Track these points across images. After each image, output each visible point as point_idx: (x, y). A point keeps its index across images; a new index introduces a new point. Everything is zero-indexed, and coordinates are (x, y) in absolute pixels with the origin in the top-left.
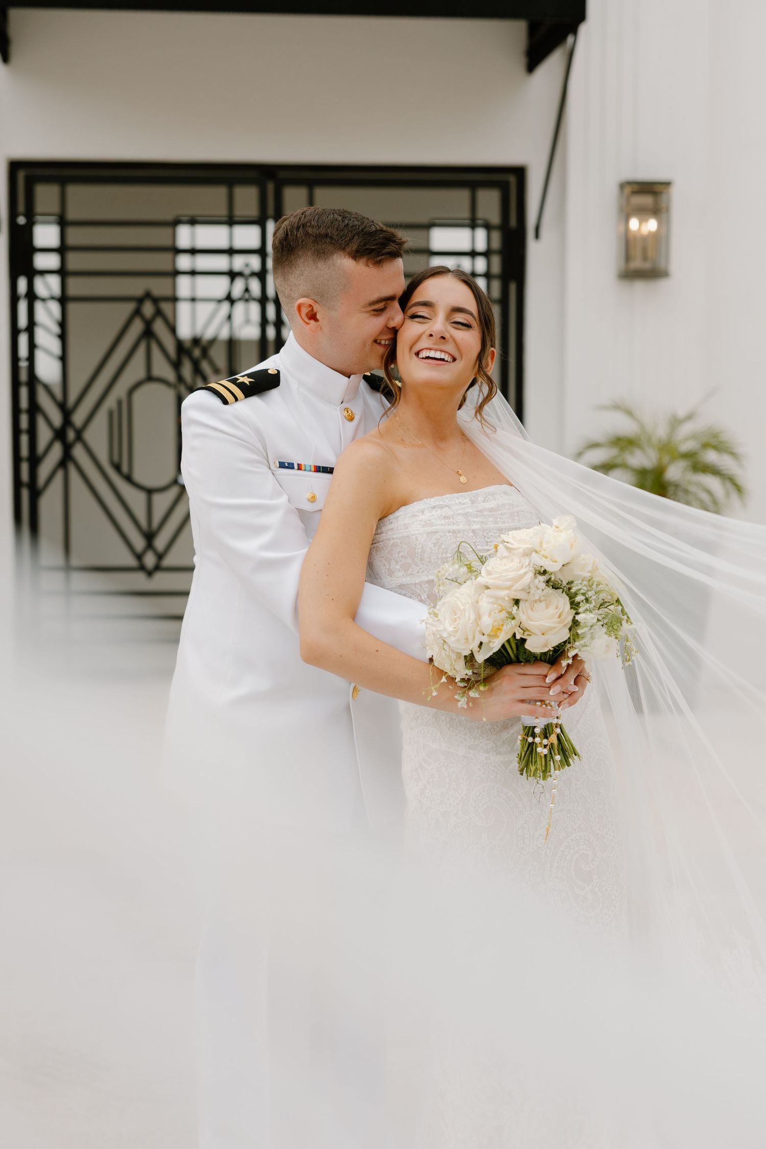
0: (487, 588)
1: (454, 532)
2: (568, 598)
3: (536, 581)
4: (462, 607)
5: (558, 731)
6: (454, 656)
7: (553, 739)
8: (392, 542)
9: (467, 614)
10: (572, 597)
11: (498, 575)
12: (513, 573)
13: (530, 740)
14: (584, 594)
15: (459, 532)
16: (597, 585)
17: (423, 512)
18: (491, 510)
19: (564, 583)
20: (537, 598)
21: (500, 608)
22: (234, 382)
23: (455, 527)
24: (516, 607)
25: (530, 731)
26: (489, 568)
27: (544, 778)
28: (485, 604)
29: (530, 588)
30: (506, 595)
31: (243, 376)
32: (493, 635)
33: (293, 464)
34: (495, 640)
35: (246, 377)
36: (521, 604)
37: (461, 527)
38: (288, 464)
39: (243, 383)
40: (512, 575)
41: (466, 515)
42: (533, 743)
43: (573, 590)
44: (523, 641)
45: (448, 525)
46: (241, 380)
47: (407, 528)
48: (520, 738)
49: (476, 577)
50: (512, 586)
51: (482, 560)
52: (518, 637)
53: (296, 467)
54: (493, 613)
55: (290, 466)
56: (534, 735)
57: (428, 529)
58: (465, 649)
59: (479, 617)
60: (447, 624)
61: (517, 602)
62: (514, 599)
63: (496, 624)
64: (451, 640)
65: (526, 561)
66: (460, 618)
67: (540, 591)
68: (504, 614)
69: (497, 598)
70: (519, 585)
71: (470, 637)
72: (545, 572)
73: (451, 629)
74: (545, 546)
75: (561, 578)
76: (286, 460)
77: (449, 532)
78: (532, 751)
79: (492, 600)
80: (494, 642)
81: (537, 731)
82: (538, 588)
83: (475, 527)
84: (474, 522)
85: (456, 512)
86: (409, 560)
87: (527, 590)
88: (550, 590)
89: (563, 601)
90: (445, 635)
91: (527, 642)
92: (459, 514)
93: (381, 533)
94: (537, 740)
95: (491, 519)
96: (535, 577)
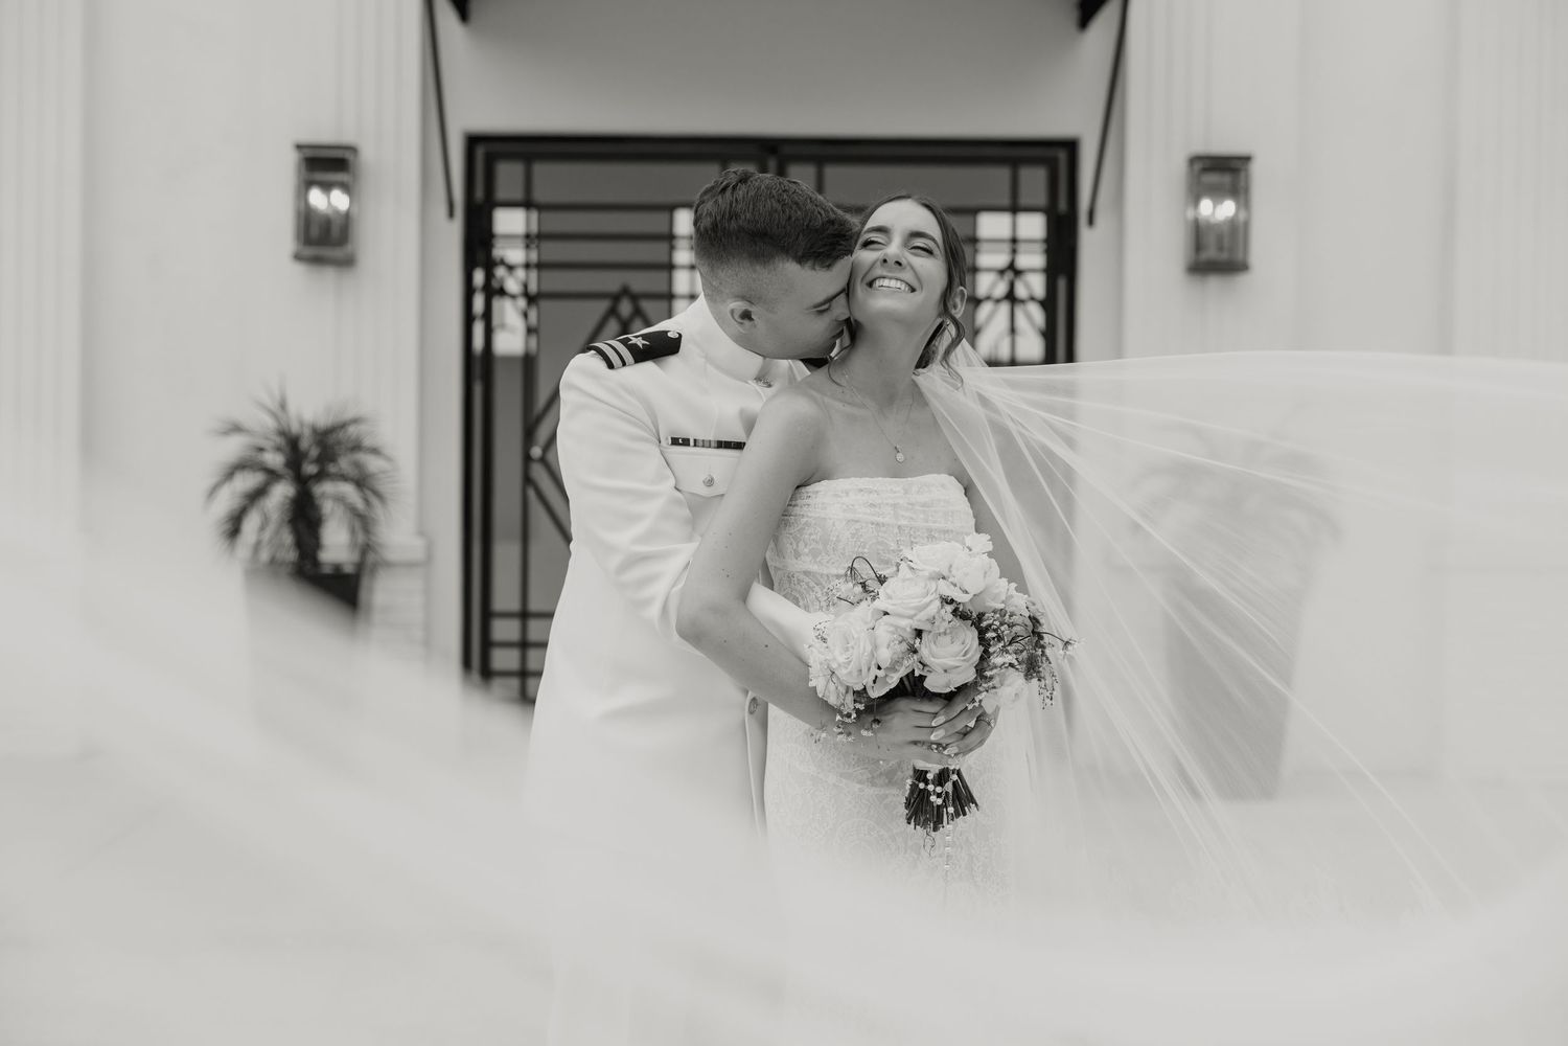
0: (886, 613)
1: (878, 524)
2: (976, 633)
3: (943, 611)
4: (856, 636)
5: (955, 777)
6: (842, 690)
7: (949, 787)
8: (805, 520)
9: (862, 644)
10: (982, 632)
11: (900, 602)
12: (917, 600)
13: (922, 786)
14: (995, 630)
15: (883, 525)
16: (1010, 616)
17: (847, 494)
18: (924, 505)
19: (974, 615)
20: (942, 630)
21: (900, 639)
22: (625, 342)
23: (880, 520)
24: (918, 640)
25: (920, 775)
26: (889, 591)
27: (935, 829)
28: (884, 631)
29: (934, 618)
30: (907, 625)
31: (636, 337)
32: (892, 668)
33: (688, 440)
34: (892, 675)
35: (640, 338)
36: (924, 635)
37: (887, 520)
38: (683, 440)
39: (636, 345)
40: (916, 602)
41: (895, 506)
42: (925, 789)
43: (984, 624)
44: (922, 678)
45: (874, 515)
46: (634, 341)
47: (825, 508)
48: (909, 781)
49: (874, 599)
50: (915, 615)
51: (882, 580)
52: (917, 674)
53: (692, 443)
54: (892, 644)
55: (686, 442)
56: (926, 782)
57: (850, 516)
58: (857, 684)
59: (876, 647)
60: (837, 653)
61: (919, 633)
62: (916, 630)
63: (896, 656)
64: (842, 673)
65: (932, 586)
66: (853, 648)
67: (946, 624)
68: (904, 646)
69: (897, 627)
70: (923, 615)
71: (865, 670)
72: (952, 601)
73: (842, 659)
74: (954, 572)
75: (972, 609)
76: (680, 435)
77: (873, 524)
78: (922, 800)
79: (892, 629)
80: (892, 677)
81: (930, 776)
82: (944, 620)
83: (903, 522)
84: (903, 516)
85: (885, 502)
86: (820, 547)
87: (932, 621)
88: (957, 622)
89: (970, 636)
90: (834, 666)
91: (927, 680)
92: (887, 504)
93: (795, 506)
94: (931, 787)
95: (922, 516)
96: (942, 607)
